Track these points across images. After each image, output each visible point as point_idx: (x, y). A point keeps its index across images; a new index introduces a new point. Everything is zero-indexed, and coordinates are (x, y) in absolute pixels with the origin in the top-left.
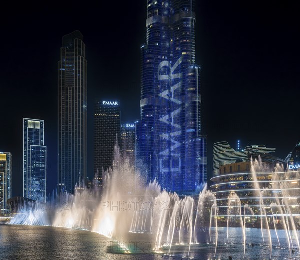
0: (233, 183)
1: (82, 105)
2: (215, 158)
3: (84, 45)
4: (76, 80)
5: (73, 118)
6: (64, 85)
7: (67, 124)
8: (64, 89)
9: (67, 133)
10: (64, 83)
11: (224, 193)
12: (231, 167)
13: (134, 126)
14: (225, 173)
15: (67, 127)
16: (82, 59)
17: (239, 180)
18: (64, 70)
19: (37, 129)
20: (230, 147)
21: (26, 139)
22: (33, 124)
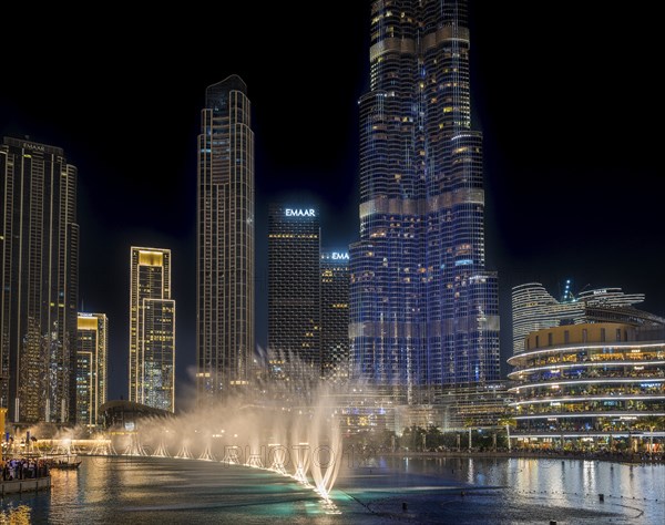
0: (554, 369)
1: (244, 218)
2: (515, 317)
3: (247, 102)
4: (233, 170)
5: (227, 243)
6: (208, 180)
7: (214, 255)
8: (208, 188)
9: (214, 274)
10: (208, 176)
11: (536, 389)
12: (550, 335)
13: (347, 256)
14: (538, 348)
15: (214, 262)
16: (244, 128)
17: (568, 362)
18: (209, 151)
19: (156, 268)
20: (547, 294)
21: (135, 286)
22: (150, 257)
